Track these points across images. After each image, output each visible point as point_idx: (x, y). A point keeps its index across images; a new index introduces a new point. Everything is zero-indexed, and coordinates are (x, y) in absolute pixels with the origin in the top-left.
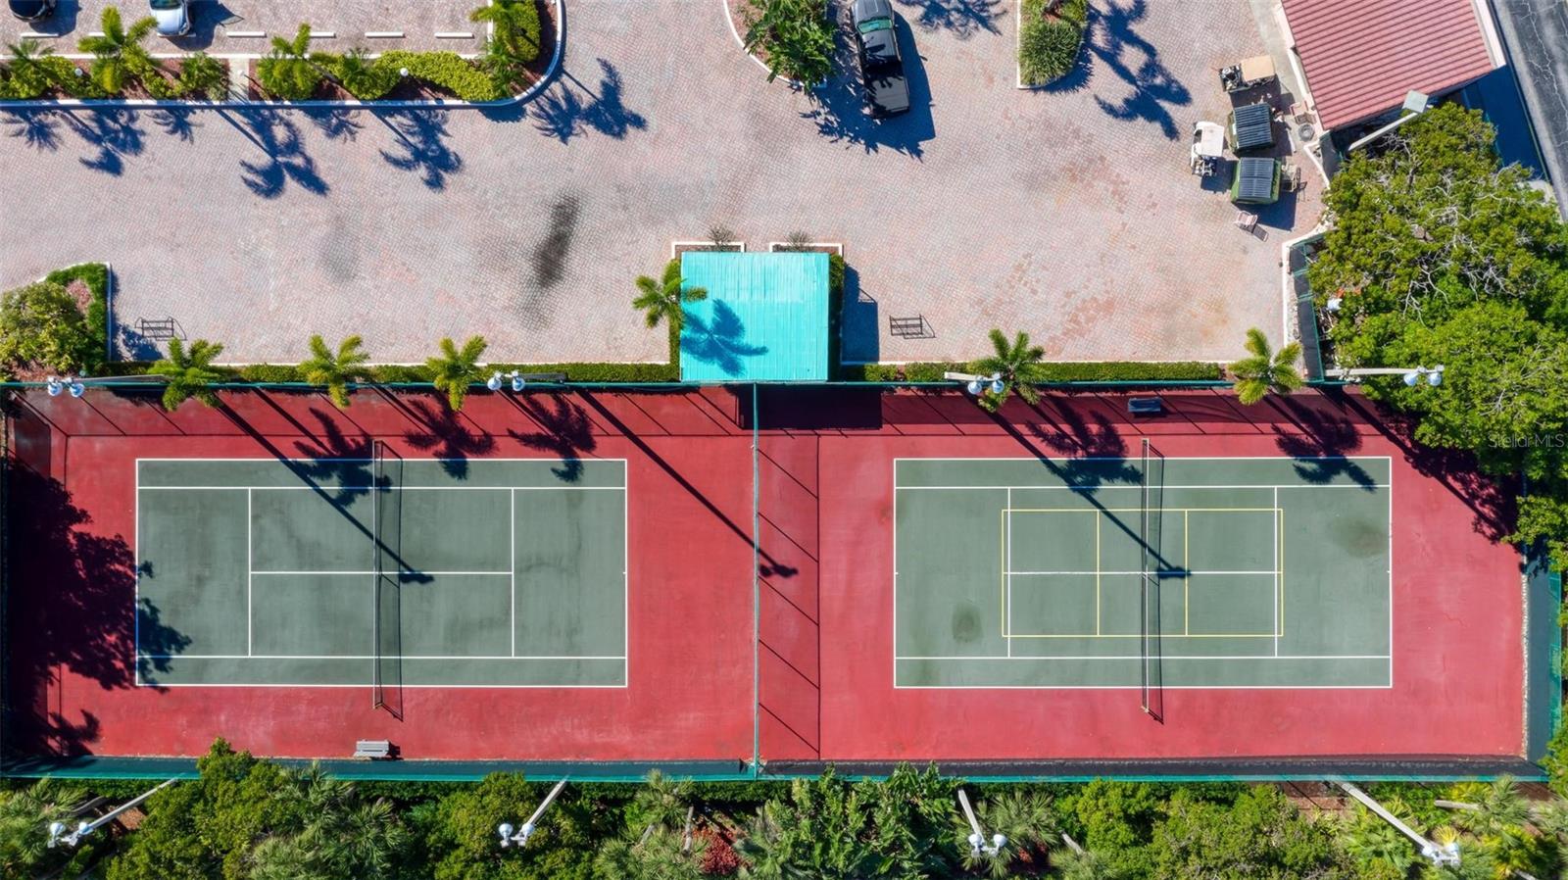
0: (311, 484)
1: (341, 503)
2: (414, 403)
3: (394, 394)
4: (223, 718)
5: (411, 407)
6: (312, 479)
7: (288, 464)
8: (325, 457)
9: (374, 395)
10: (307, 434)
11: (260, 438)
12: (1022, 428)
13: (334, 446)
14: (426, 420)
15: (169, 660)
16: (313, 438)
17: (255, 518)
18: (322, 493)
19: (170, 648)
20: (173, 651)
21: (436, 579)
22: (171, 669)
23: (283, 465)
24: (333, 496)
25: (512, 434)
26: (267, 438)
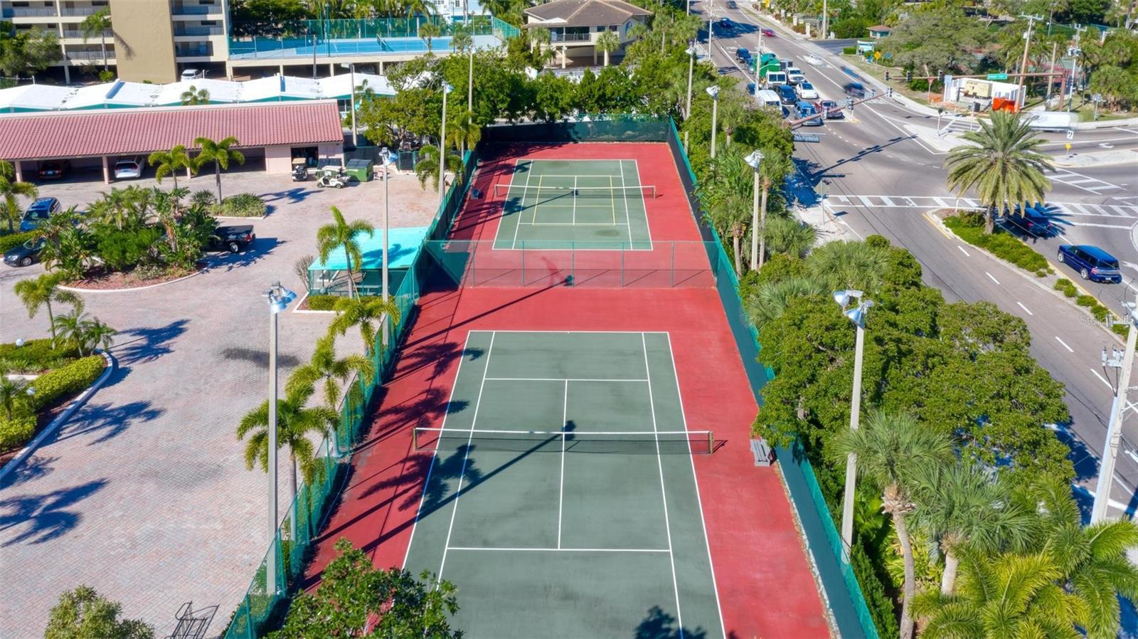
0: (453, 497)
1: (476, 479)
2: (380, 430)
3: (365, 442)
4: (758, 576)
5: (384, 432)
6: (444, 499)
7: (421, 517)
8: (423, 488)
9: (362, 455)
10: (391, 500)
11: (382, 539)
12: (479, 221)
13: (411, 481)
14: (401, 424)
15: (685, 632)
16: (396, 497)
17: (486, 544)
18: (463, 491)
19: (668, 630)
20: (673, 626)
21: (570, 419)
22: (699, 629)
23: (421, 521)
24: (467, 484)
25: (433, 378)
26: (384, 533)
